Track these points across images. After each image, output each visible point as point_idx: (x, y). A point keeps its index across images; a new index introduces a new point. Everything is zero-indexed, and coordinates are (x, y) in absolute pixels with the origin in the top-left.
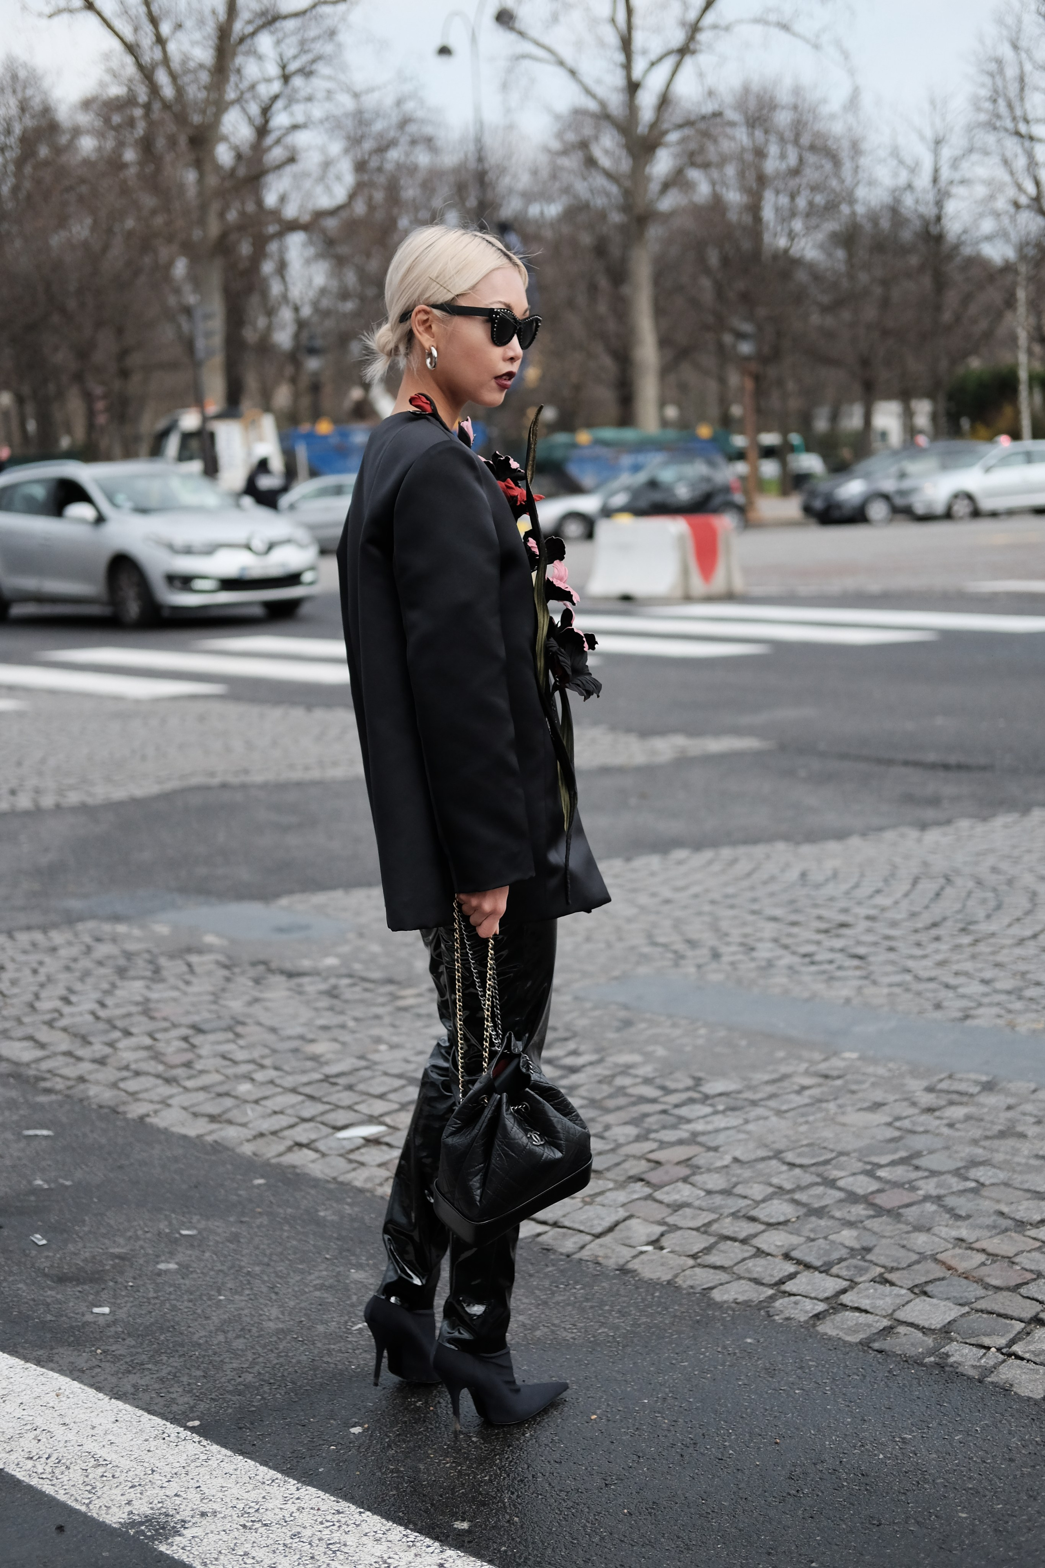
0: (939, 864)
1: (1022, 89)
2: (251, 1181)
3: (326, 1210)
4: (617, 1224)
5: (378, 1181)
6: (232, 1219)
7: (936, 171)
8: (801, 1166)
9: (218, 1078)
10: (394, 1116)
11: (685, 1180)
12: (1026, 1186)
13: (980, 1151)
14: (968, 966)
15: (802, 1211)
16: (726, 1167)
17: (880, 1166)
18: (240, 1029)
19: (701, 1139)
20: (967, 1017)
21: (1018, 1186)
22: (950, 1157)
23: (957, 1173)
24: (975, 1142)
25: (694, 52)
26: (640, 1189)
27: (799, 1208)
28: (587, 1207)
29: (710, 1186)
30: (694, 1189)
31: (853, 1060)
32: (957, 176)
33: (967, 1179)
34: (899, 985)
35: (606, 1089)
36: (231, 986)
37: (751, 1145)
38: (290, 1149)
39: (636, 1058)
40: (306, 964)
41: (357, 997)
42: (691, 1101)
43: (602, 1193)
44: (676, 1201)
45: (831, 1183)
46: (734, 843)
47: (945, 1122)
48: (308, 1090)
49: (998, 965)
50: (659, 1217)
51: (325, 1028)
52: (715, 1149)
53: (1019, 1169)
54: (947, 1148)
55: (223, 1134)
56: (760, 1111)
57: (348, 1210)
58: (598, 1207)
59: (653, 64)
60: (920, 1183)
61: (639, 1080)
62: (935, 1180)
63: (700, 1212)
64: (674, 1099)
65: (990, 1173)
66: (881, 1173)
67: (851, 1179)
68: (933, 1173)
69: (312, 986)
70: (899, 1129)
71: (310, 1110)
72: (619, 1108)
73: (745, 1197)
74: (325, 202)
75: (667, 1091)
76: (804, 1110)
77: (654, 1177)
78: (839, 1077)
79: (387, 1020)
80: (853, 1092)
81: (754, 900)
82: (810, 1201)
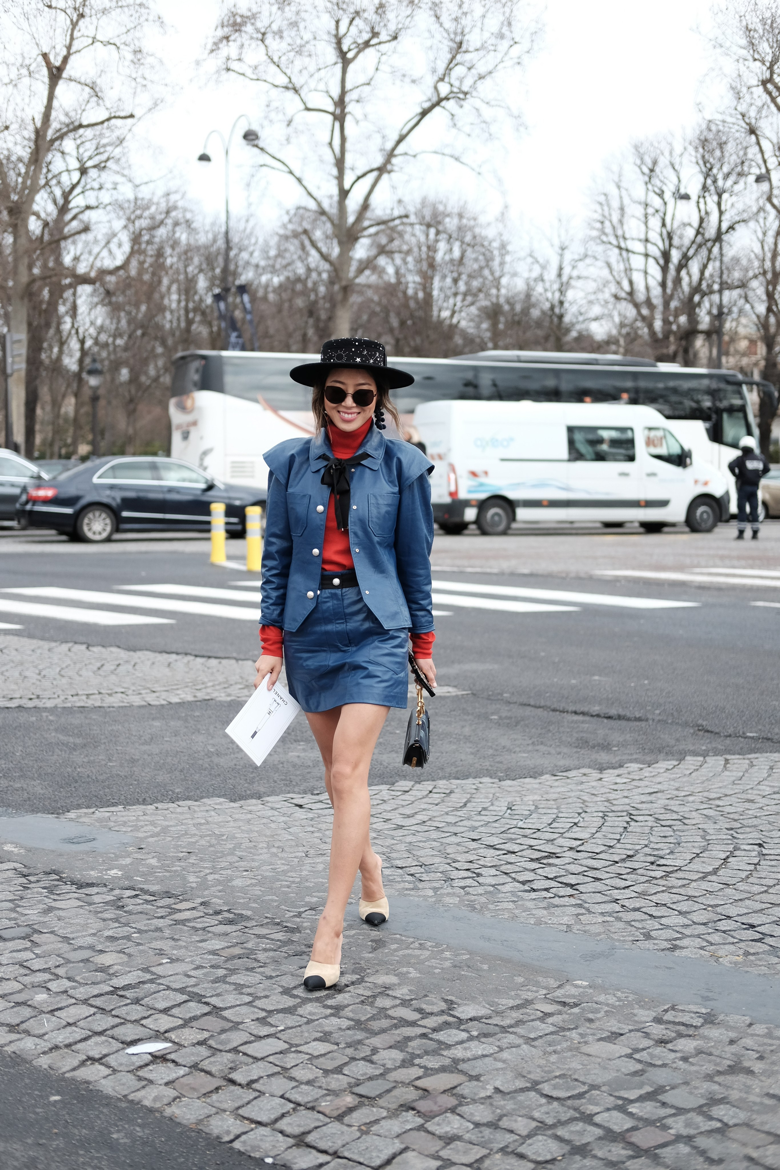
0: (621, 803)
1: (622, 215)
2: (48, 1097)
3: (118, 1131)
4: (394, 1157)
5: (166, 1101)
6: (29, 1141)
7: (561, 269)
8: (557, 1099)
9: (17, 986)
10: (179, 1031)
11: (453, 1110)
12: (766, 1128)
13: (716, 1087)
14: (664, 898)
15: (567, 1148)
16: (490, 1097)
17: (632, 1102)
18: (35, 937)
19: (462, 1066)
20: (675, 948)
21: (759, 1128)
22: (691, 1093)
23: (700, 1110)
24: (709, 1077)
25: (389, 172)
26: (411, 1120)
27: (563, 1144)
28: (364, 1136)
29: (477, 1118)
30: (462, 1120)
31: (585, 987)
32: (575, 273)
33: (711, 1118)
34: (610, 914)
35: (369, 1011)
36: (28, 894)
37: (510, 1075)
38: (83, 1063)
39: (391, 979)
40: (93, 875)
41: (139, 908)
42: (447, 1025)
43: (376, 1122)
44: (446, 1133)
45: (588, 1119)
46: (448, 777)
47: (679, 1055)
48: (98, 1002)
49: (690, 898)
50: (433, 1150)
51: (112, 939)
52: (477, 1078)
53: (755, 1108)
54: (686, 1083)
55: (21, 1045)
56: (510, 1038)
57: (139, 1132)
58: (375, 1137)
59: (359, 178)
60: (670, 1121)
61: (398, 1002)
62: (682, 1118)
63: (471, 1146)
64: (431, 1022)
65: (731, 1113)
66: (633, 1109)
67: (606, 1115)
68: (680, 1111)
69: (100, 896)
70: (639, 1061)
71: (103, 1022)
72: (383, 1031)
73: (512, 1132)
74: (109, 263)
75: (425, 1014)
76: (550, 1038)
77: (424, 1106)
78: (576, 1005)
79: (167, 933)
80: (591, 1021)
81: (473, 829)
82: (572, 1137)
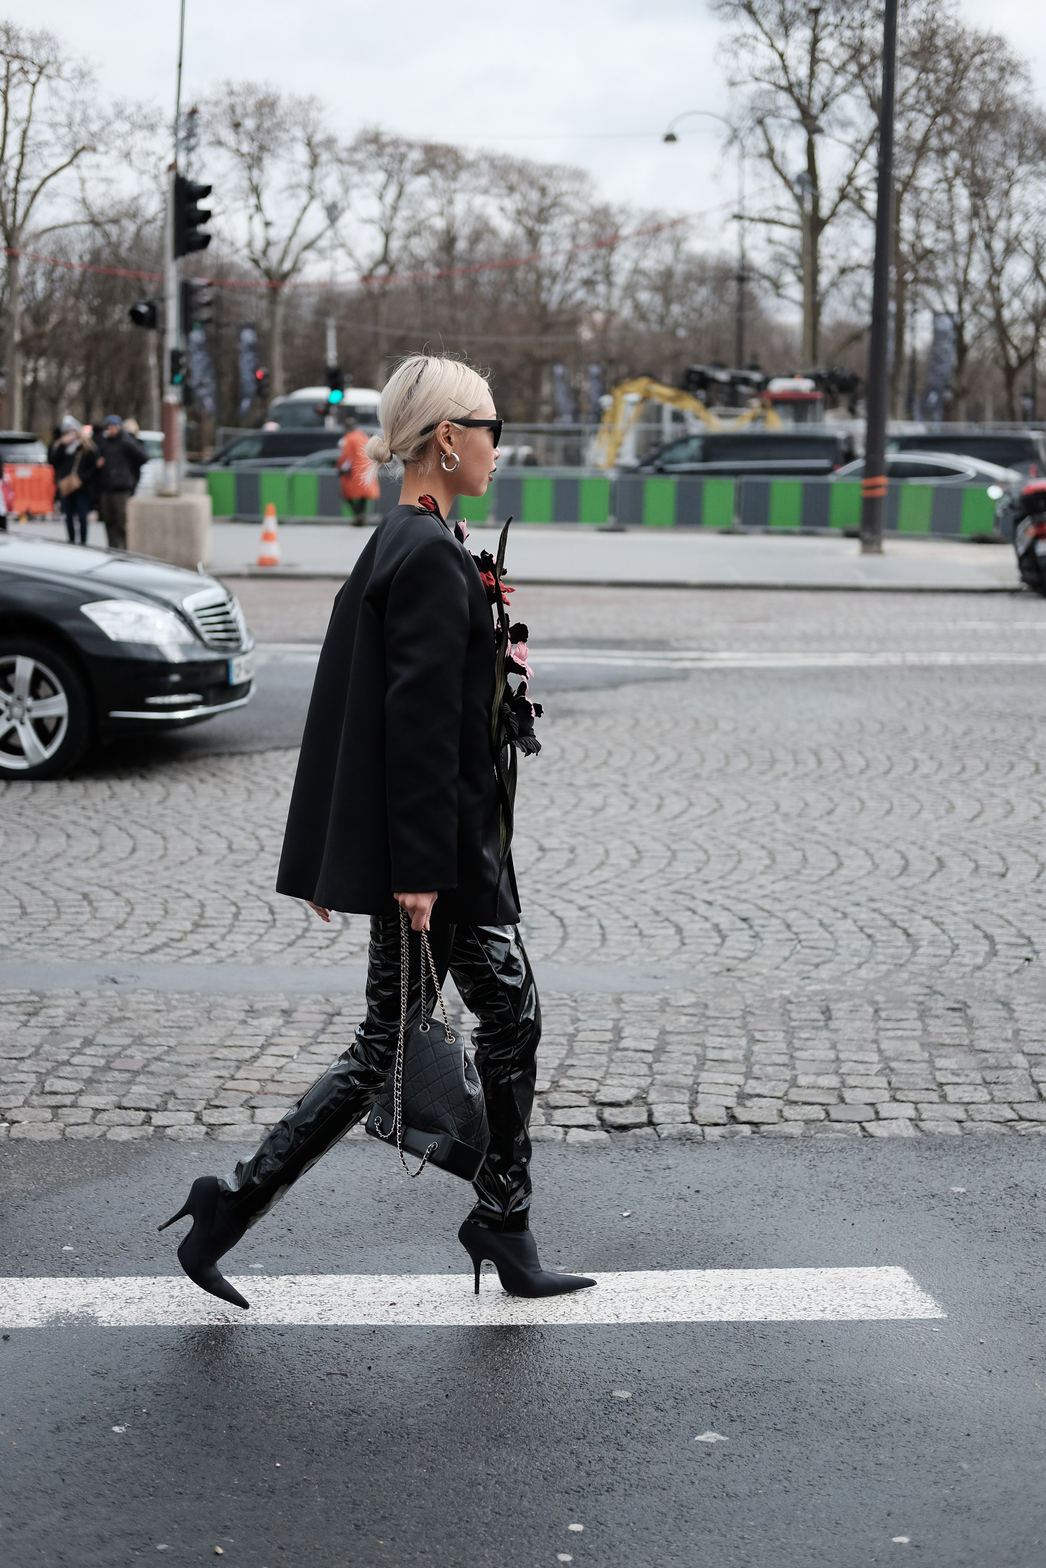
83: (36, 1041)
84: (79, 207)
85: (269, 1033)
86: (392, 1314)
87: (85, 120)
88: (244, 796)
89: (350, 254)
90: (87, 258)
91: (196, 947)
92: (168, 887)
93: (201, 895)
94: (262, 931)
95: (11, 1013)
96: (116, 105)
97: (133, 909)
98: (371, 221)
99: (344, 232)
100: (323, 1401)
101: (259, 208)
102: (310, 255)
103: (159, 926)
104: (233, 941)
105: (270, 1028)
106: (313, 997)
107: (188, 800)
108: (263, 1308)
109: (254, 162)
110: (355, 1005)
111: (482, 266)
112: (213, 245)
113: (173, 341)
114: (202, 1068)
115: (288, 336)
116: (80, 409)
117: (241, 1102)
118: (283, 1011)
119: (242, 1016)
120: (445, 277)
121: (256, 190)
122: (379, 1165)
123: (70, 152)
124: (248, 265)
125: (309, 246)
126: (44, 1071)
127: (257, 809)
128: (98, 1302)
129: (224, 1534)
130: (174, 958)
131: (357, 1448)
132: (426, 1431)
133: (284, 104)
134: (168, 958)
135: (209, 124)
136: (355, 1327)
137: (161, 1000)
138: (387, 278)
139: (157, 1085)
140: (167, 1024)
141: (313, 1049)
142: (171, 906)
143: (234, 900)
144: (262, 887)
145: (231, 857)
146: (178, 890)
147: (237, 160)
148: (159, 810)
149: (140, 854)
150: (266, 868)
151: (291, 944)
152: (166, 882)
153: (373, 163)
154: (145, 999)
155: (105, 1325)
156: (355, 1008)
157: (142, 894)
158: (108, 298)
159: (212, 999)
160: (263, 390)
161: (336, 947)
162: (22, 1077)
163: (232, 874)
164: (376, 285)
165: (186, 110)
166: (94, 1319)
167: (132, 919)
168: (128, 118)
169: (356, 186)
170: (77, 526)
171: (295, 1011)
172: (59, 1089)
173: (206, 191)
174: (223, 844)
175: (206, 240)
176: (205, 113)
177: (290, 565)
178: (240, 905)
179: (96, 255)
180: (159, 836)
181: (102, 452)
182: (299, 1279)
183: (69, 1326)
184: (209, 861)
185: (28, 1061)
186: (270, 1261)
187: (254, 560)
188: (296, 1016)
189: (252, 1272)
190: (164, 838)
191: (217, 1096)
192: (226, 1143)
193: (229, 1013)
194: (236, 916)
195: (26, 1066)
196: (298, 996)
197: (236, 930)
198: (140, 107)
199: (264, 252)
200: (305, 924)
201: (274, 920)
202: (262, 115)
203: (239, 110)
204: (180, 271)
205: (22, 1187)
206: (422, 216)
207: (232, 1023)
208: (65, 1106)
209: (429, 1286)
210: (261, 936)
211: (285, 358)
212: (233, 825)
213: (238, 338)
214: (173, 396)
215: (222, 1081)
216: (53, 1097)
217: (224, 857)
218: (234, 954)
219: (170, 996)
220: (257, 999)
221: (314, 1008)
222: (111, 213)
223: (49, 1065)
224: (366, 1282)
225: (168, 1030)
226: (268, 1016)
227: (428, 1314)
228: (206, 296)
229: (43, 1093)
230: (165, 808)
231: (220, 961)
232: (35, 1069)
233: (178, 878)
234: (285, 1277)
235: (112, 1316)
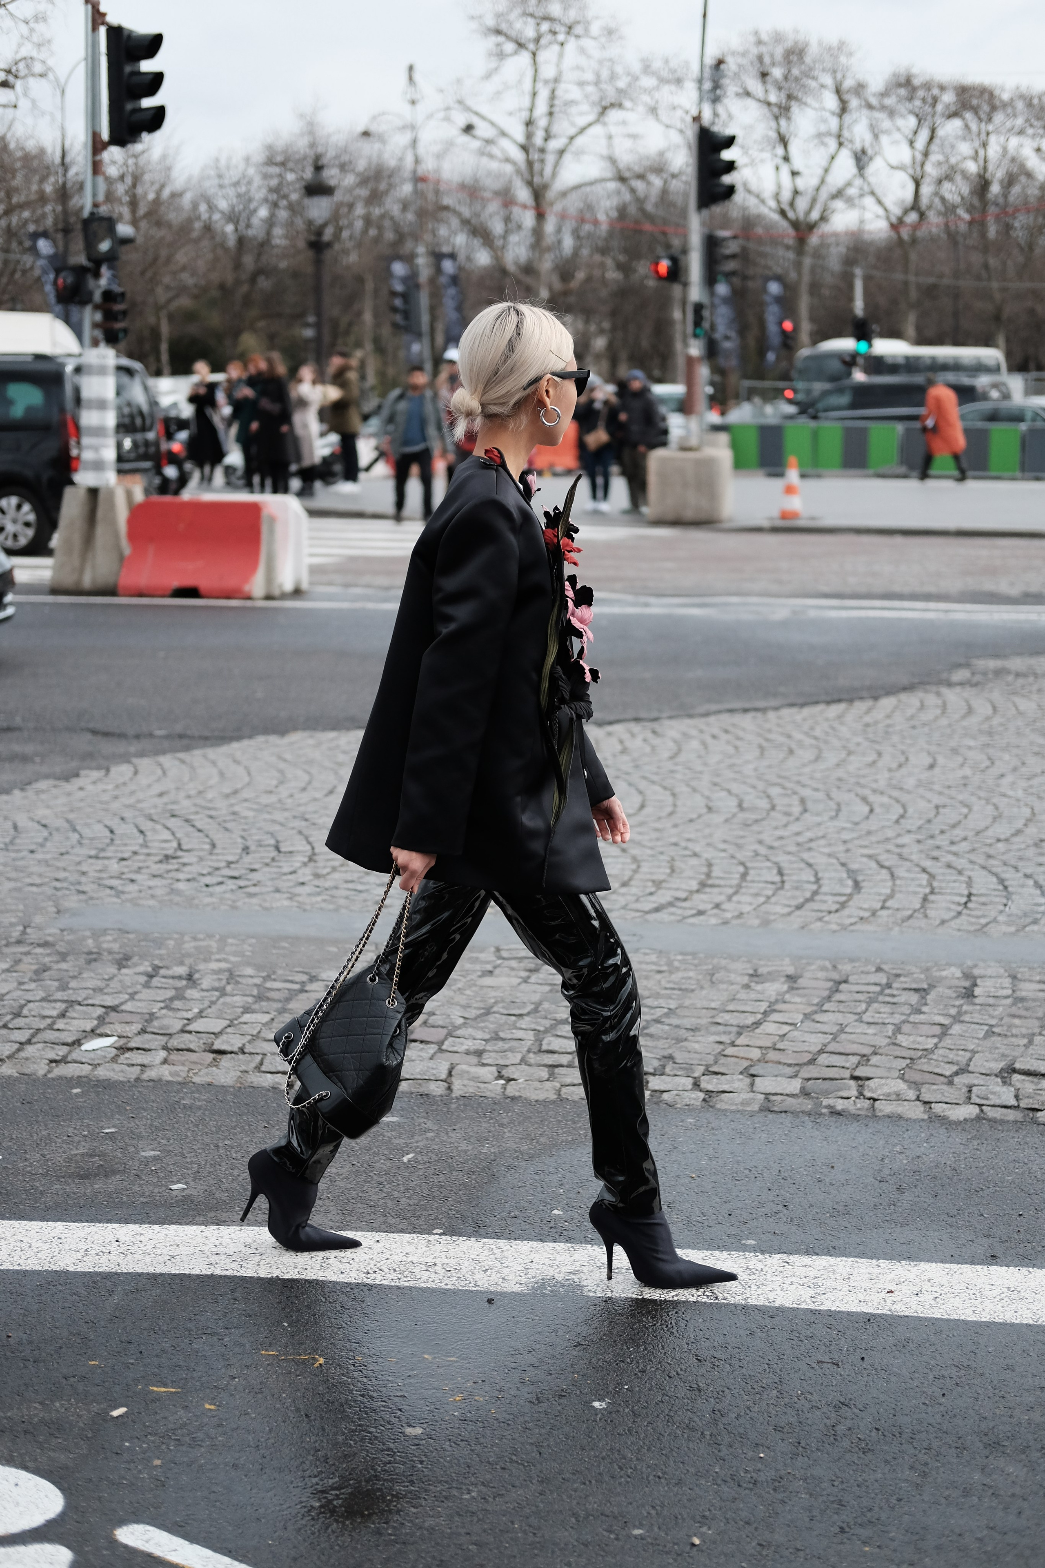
83: (536, 998)
84: (606, 164)
85: (772, 999)
86: (889, 1303)
87: (613, 77)
88: (757, 753)
89: (880, 202)
90: (614, 214)
91: (702, 907)
92: (676, 844)
93: (708, 854)
94: (770, 893)
95: (512, 969)
96: (643, 60)
97: (639, 867)
98: (901, 168)
99: (872, 179)
100: (812, 1390)
101: (786, 159)
102: (839, 204)
103: (664, 885)
104: (739, 902)
105: (774, 993)
106: (819, 963)
107: (700, 757)
108: (754, 1287)
109: (782, 111)
110: (862, 972)
111: (1017, 210)
112: (739, 197)
113: (696, 293)
114: (702, 1032)
115: (815, 288)
116: (605, 365)
117: (741, 1069)
118: (788, 976)
119: (746, 980)
120: (978, 223)
121: (784, 141)
122: (882, 1142)
123: (598, 109)
124: (776, 217)
125: (838, 194)
126: (542, 1029)
127: (770, 767)
128: (585, 1269)
129: (702, 1524)
130: (679, 918)
131: (846, 1443)
132: (919, 1432)
133: (813, 50)
134: (673, 918)
135: (736, 75)
136: (849, 1314)
137: (663, 961)
138: (915, 227)
139: (656, 1047)
140: (668, 986)
141: (817, 1017)
142: (677, 864)
143: (743, 859)
144: (771, 848)
145: (741, 816)
146: (686, 848)
147: (765, 110)
148: (669, 765)
149: (648, 810)
150: (776, 828)
151: (799, 907)
152: (674, 840)
153: (902, 108)
154: (647, 959)
155: (591, 1294)
156: (863, 976)
157: (649, 852)
158: (633, 253)
159: (715, 961)
160: (788, 342)
161: (846, 912)
162: (520, 1034)
163: (741, 833)
164: (905, 233)
165: (709, 61)
166: (580, 1287)
167: (637, 876)
168: (654, 73)
169: (887, 132)
170: (600, 480)
171: (800, 977)
172: (557, 1048)
173: (729, 142)
174: (733, 803)
175: (730, 190)
176: (731, 65)
177: (813, 518)
178: (749, 865)
179: (622, 211)
180: (668, 793)
181: (624, 407)
182: (792, 1258)
183: (555, 1294)
184: (718, 819)
185: (527, 1019)
186: (764, 1237)
187: (775, 513)
188: (801, 982)
189: (745, 1249)
190: (674, 795)
191: (716, 1062)
192: (724, 1112)
193: (733, 977)
194: (744, 876)
195: (524, 1023)
196: (804, 961)
197: (743, 890)
198: (667, 61)
199: (792, 204)
200: (814, 887)
201: (783, 882)
202: (789, 62)
203: (767, 60)
204: (703, 224)
205: (515, 1146)
206: (953, 160)
207: (734, 987)
208: (562, 1066)
209: (930, 1275)
210: (768, 898)
211: (812, 309)
212: (745, 783)
213: (764, 290)
214: (695, 349)
215: (722, 1047)
216: (550, 1055)
217: (734, 815)
218: (740, 915)
219: (672, 958)
220: (762, 963)
221: (821, 975)
222: (637, 169)
223: (547, 1023)
224: (863, 1267)
225: (668, 992)
226: (773, 980)
227: (927, 1305)
228: (732, 247)
229: (540, 1051)
230: (676, 764)
231: (726, 923)
232: (533, 1026)
233: (687, 836)
234: (778, 1256)
235: (598, 1285)
